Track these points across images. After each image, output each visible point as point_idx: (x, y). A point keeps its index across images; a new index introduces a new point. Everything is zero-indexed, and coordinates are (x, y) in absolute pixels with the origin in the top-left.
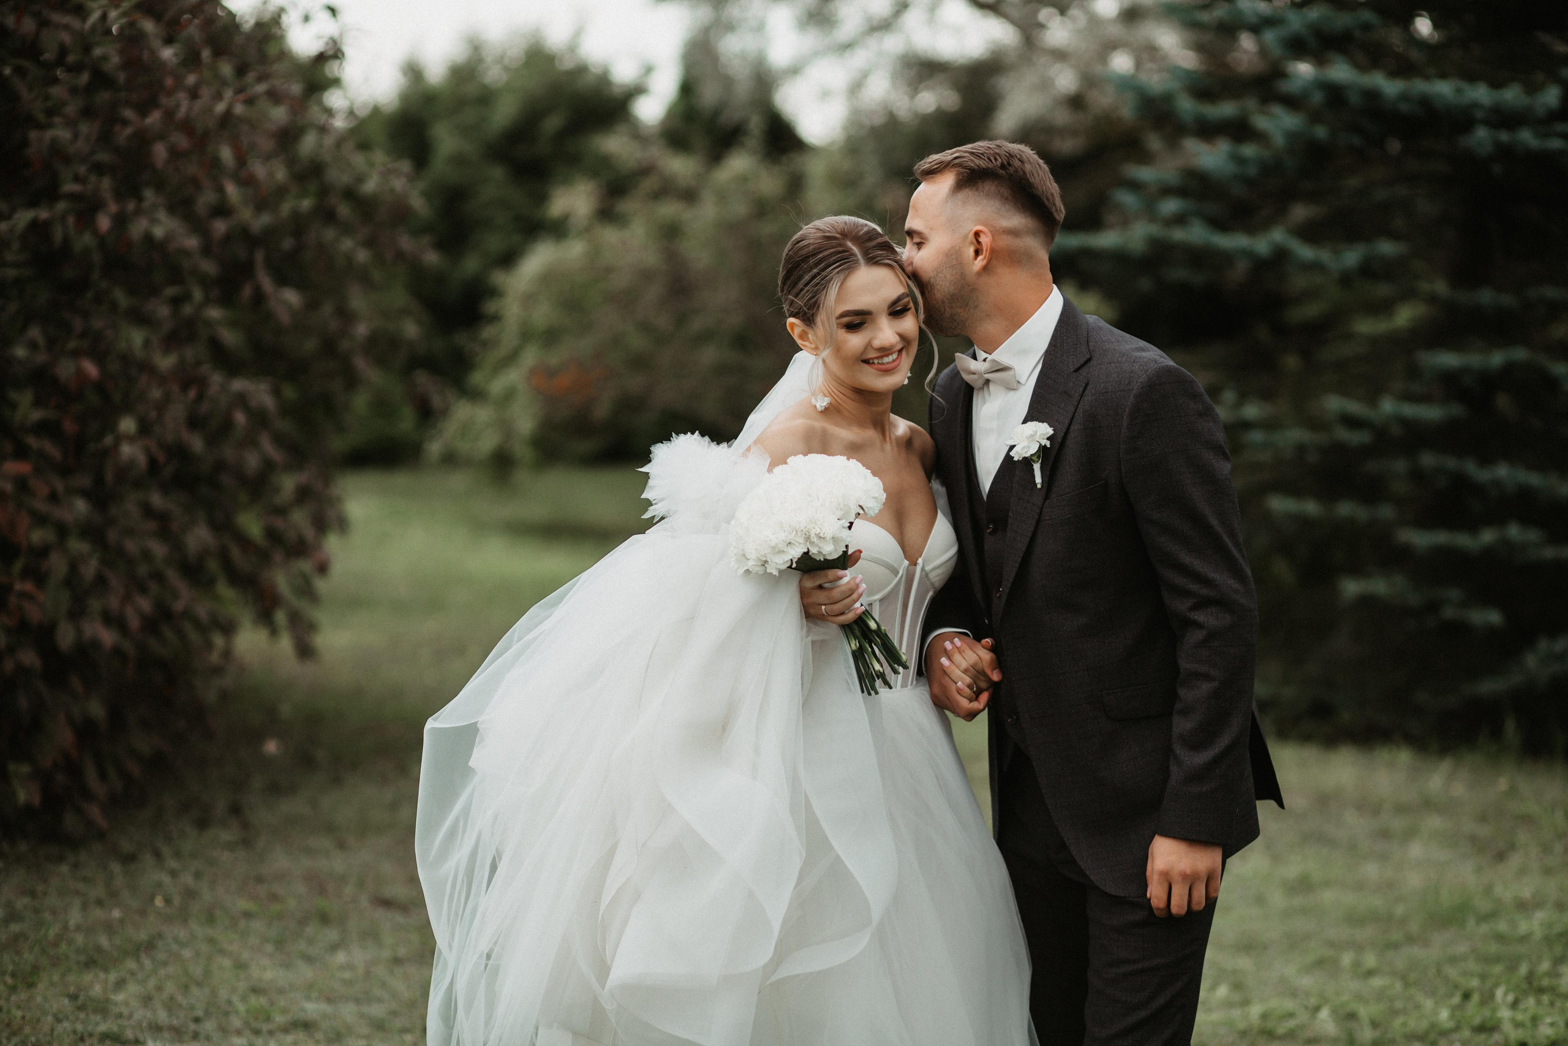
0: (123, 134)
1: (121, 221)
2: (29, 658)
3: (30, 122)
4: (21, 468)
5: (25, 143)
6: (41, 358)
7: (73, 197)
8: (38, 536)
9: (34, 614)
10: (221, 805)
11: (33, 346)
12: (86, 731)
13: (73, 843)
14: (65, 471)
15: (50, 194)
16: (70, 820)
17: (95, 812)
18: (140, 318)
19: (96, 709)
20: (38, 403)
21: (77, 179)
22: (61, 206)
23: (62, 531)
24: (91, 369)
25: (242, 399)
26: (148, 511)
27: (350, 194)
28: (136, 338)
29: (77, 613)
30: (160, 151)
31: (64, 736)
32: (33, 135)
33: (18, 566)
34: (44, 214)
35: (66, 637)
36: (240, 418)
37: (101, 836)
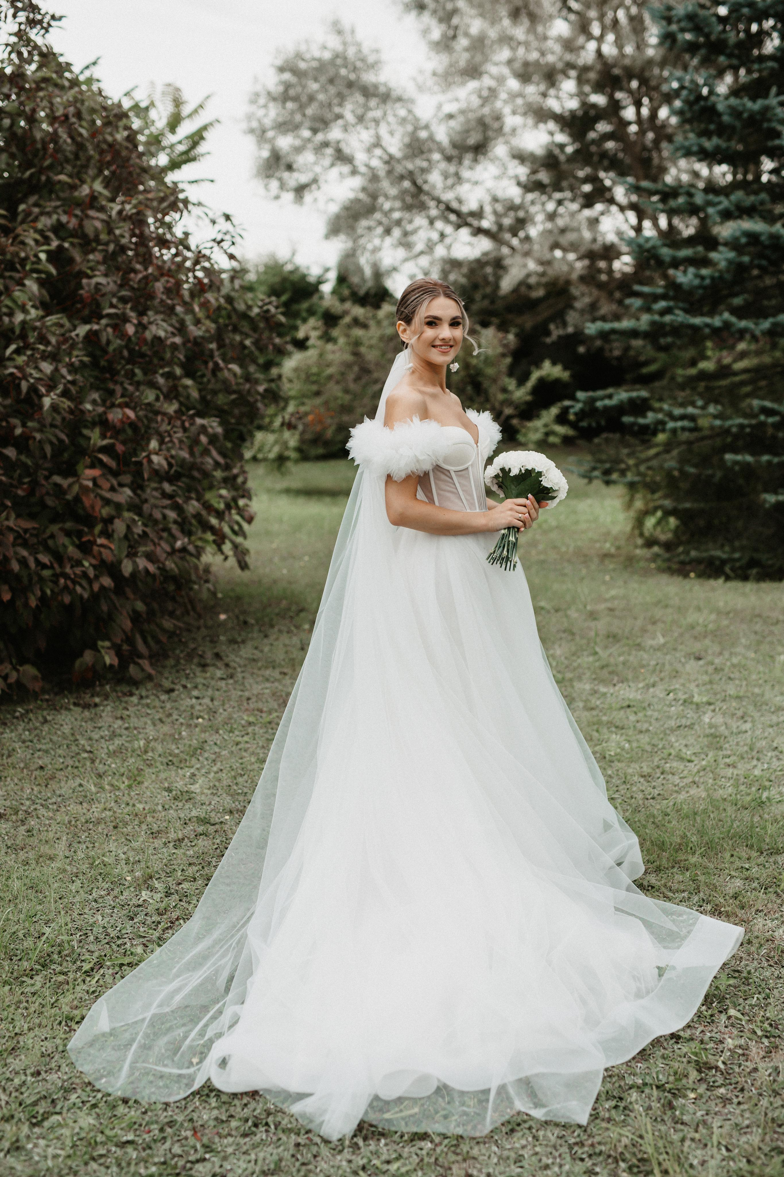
0: (136, 278)
2: (107, 581)
3: (82, 274)
4: (96, 472)
5: (80, 286)
6: (101, 409)
7: (109, 316)
8: (105, 512)
9: (107, 555)
11: (94, 402)
12: (136, 618)
13: (136, 683)
14: (116, 474)
15: (96, 315)
16: (133, 670)
17: (145, 664)
18: (153, 385)
19: (140, 606)
20: (103, 436)
21: (112, 306)
22: (104, 321)
23: (118, 507)
24: (131, 414)
25: (203, 429)
26: (165, 495)
28: (150, 396)
29: (132, 555)
31: (128, 624)
32: (85, 281)
33: (98, 528)
34: (96, 327)
35: (127, 568)
36: (203, 439)
37: (150, 678)
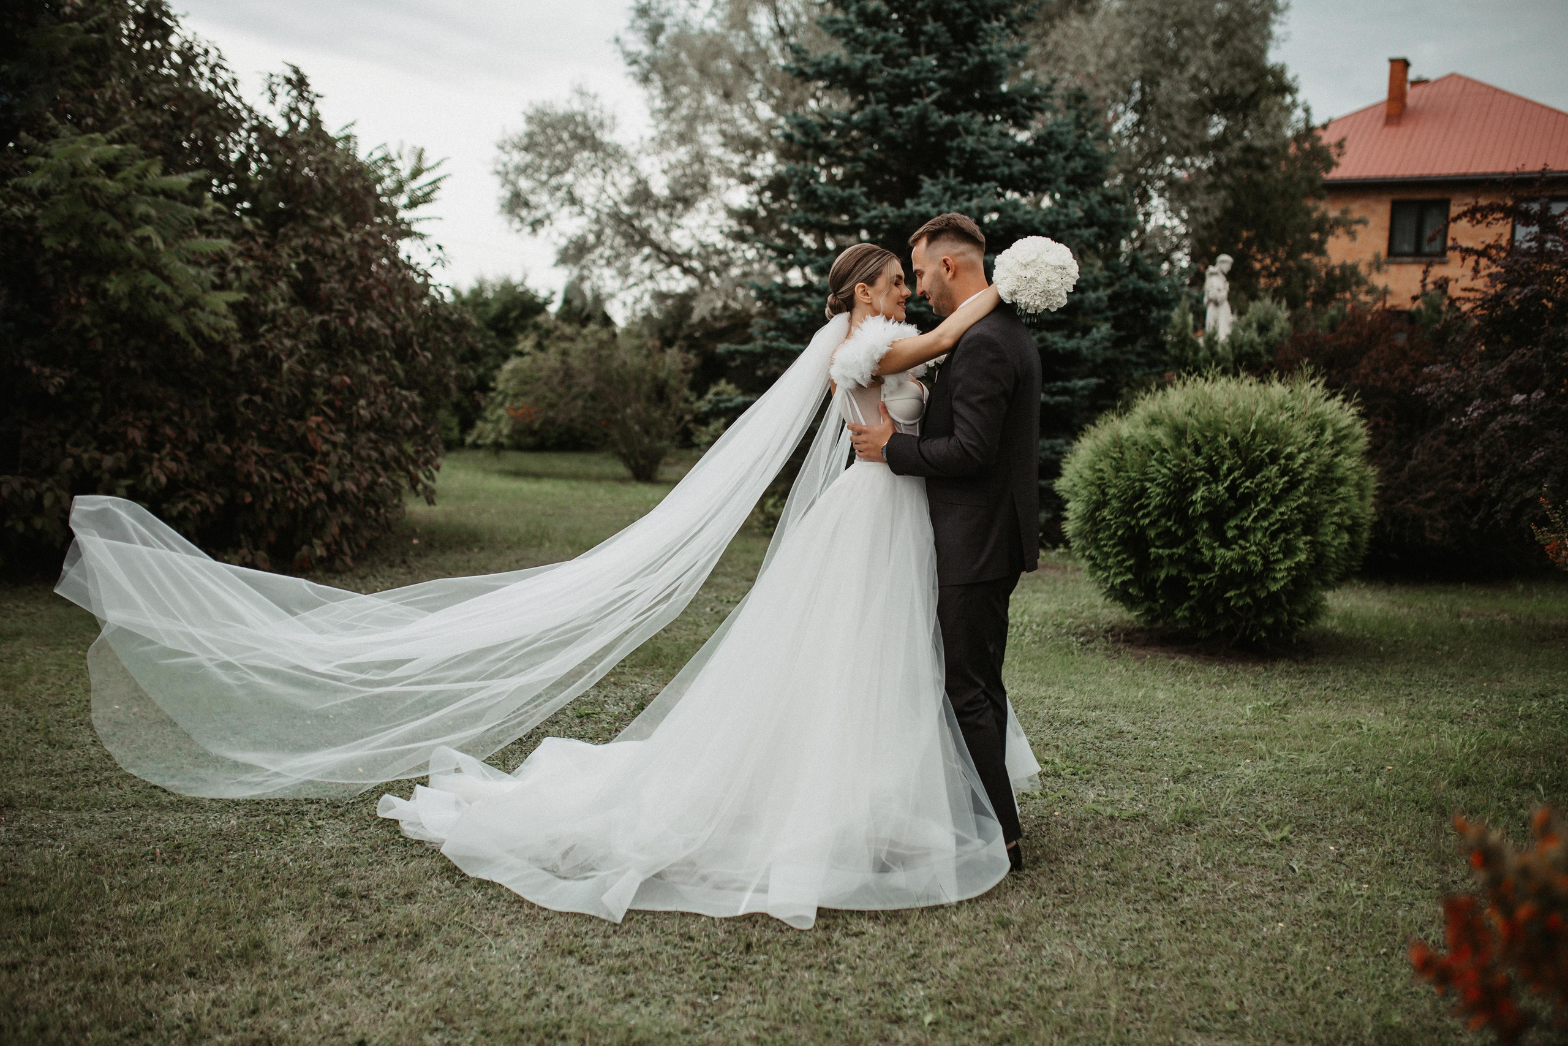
0: (359, 286)
1: (360, 320)
2: (322, 495)
3: (320, 280)
4: (320, 419)
5: (319, 289)
6: (326, 376)
7: (338, 311)
8: (325, 447)
9: (324, 478)
10: (398, 561)
11: (322, 370)
12: (344, 528)
13: (339, 572)
14: (334, 422)
15: (329, 309)
16: (338, 563)
17: (348, 560)
18: (367, 362)
19: (348, 520)
20: (325, 393)
21: (341, 304)
22: (334, 315)
23: (334, 445)
24: (347, 380)
25: (405, 398)
26: (370, 440)
27: (447, 320)
28: (364, 369)
29: (341, 479)
30: (375, 293)
31: (335, 530)
32: (322, 285)
33: (317, 458)
34: (326, 317)
35: (337, 488)
36: (405, 405)
37: (351, 570)
